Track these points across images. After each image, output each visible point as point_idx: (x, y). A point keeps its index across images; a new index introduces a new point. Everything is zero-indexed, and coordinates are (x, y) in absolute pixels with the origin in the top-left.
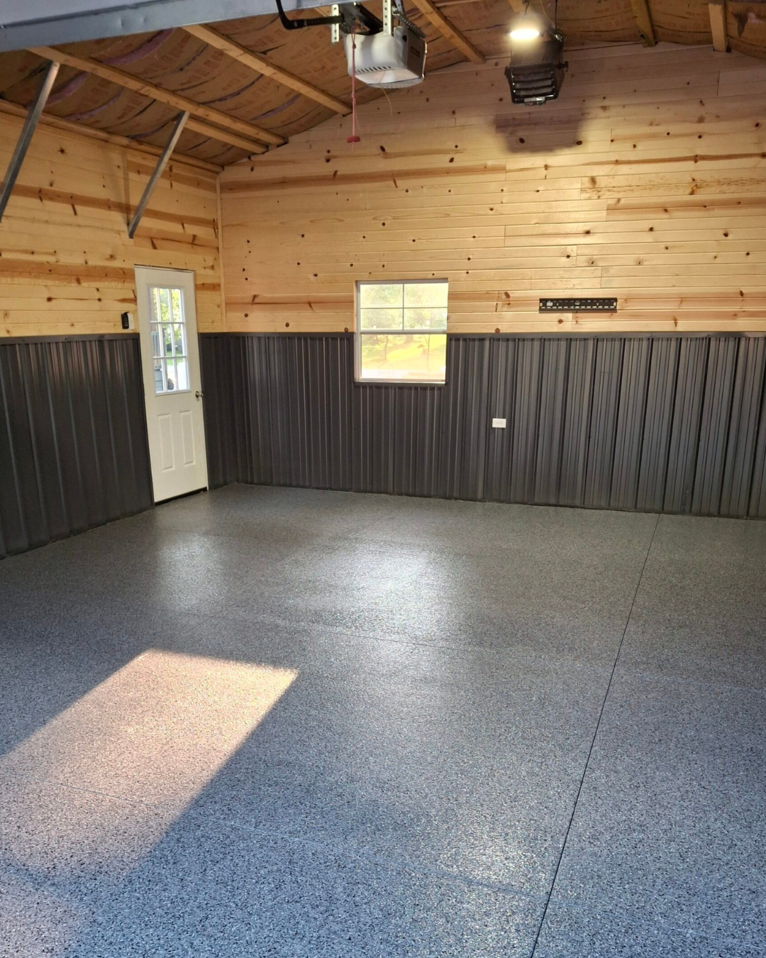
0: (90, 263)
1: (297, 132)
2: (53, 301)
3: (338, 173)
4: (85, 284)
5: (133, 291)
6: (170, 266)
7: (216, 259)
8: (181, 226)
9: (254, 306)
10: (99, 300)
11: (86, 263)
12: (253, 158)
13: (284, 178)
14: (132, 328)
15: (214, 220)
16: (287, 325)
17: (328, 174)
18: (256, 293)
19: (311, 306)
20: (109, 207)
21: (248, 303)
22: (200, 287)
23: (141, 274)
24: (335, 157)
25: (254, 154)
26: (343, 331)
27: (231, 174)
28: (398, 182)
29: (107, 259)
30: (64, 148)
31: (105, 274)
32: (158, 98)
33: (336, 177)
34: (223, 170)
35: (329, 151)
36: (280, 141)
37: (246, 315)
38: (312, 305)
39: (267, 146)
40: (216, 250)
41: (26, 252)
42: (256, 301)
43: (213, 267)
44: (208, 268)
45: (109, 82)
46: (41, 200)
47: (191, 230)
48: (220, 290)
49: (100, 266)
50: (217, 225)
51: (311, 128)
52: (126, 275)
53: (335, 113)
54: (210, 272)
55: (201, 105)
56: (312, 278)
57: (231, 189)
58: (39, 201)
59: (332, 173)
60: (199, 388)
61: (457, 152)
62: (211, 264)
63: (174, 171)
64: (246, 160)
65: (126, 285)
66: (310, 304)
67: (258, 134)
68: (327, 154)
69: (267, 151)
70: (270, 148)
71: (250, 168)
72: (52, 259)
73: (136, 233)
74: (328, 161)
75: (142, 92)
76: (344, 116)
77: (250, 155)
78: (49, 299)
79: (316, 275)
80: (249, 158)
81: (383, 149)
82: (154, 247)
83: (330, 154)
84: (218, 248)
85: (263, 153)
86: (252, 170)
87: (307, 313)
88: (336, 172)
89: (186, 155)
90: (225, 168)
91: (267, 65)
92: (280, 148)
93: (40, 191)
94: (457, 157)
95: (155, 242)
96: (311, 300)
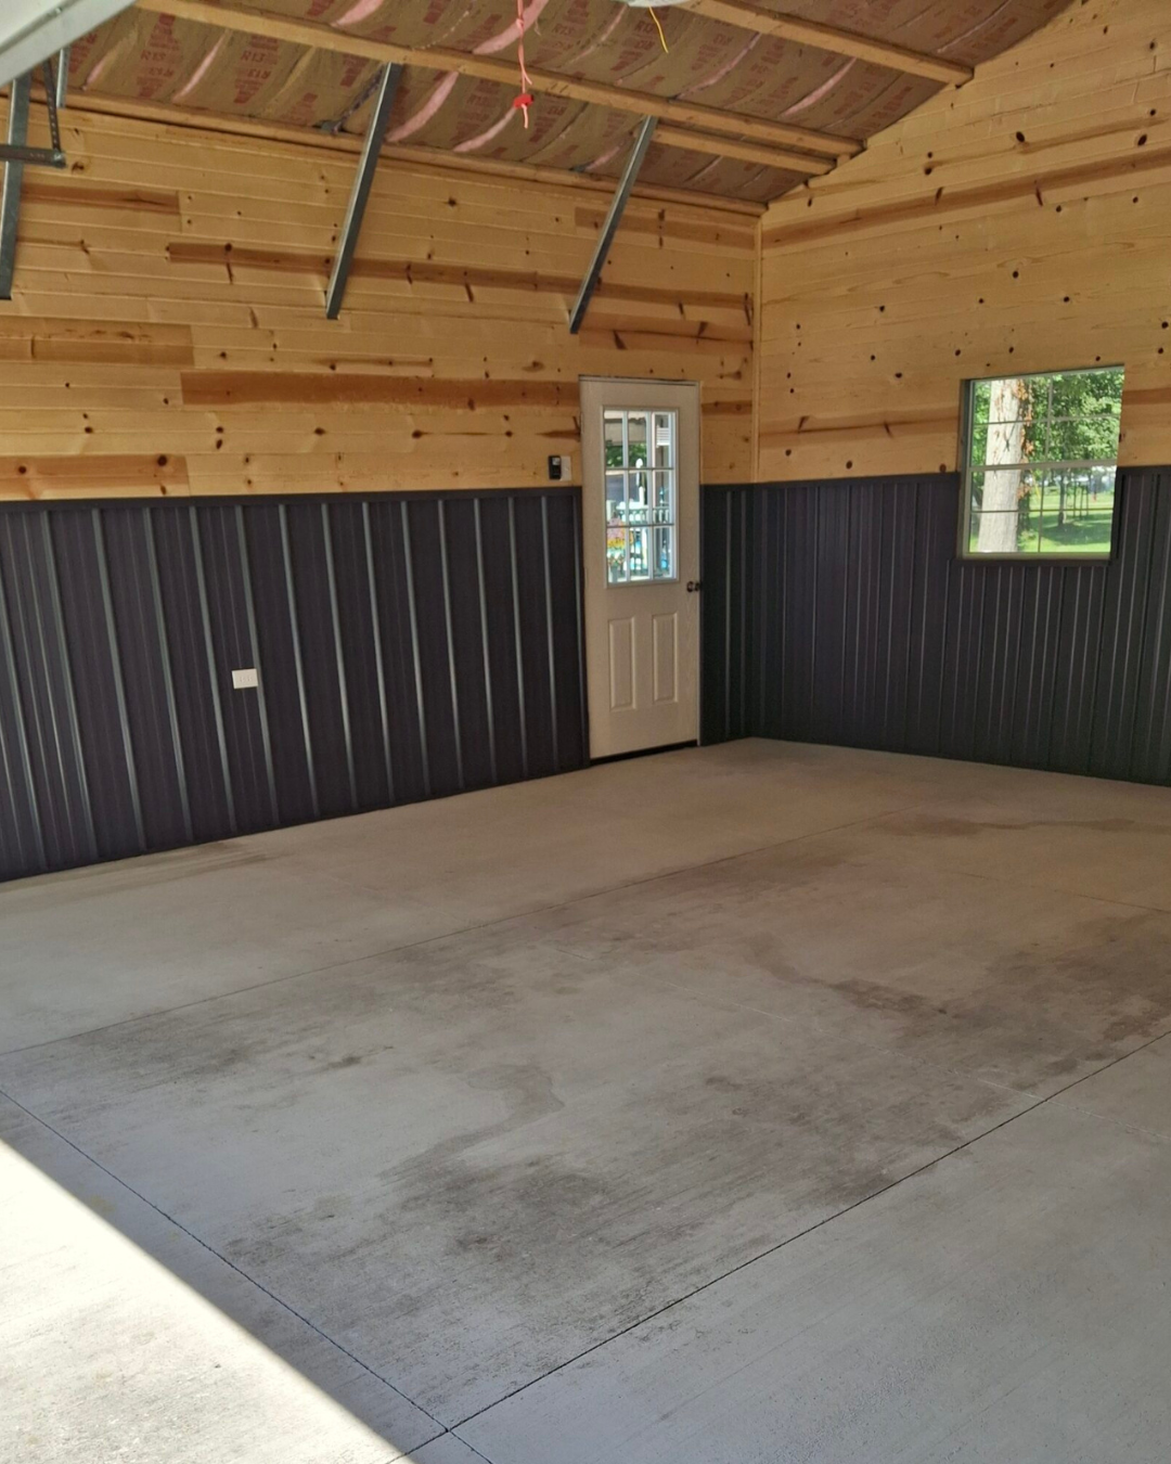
0: (493, 377)
1: (878, 128)
2: (423, 439)
3: (944, 192)
4: (480, 410)
5: (575, 419)
6: (649, 375)
7: (746, 360)
8: (677, 310)
9: (801, 436)
10: (509, 434)
11: (487, 375)
12: (813, 183)
13: (858, 212)
14: (567, 478)
15: (746, 296)
16: (849, 465)
17: (925, 195)
18: (805, 414)
19: (888, 430)
20: (536, 285)
21: (790, 432)
22: (711, 408)
23: (592, 391)
24: (940, 163)
25: (813, 176)
26: (937, 470)
27: (778, 215)
28: (1045, 195)
29: (527, 369)
30: (454, 197)
31: (522, 392)
32: (592, 100)
33: (942, 197)
34: (767, 208)
35: (930, 155)
36: (853, 148)
37: (788, 453)
38: (891, 428)
39: (833, 160)
40: (749, 346)
41: (380, 362)
42: (806, 426)
43: (738, 375)
44: (729, 375)
45: (497, 84)
46: (410, 281)
47: (696, 314)
48: (750, 412)
49: (510, 381)
50: (752, 304)
51: (901, 117)
52: (567, 394)
53: (943, 85)
54: (730, 383)
55: (671, 102)
56: (893, 380)
57: (777, 241)
58: (407, 282)
59: (935, 193)
60: (695, 575)
61: (1152, 124)
62: (735, 369)
63: (668, 218)
64: (801, 187)
65: (562, 409)
66: (887, 426)
67: (800, 139)
68: (926, 160)
69: (835, 167)
70: (839, 161)
71: (807, 201)
72: (425, 373)
73: (585, 322)
74: (928, 171)
75: (556, 91)
76: (958, 87)
77: (806, 179)
78: (417, 434)
79: (899, 376)
80: (806, 183)
81: (1020, 137)
82: (620, 345)
83: (933, 159)
84: (751, 343)
85: (827, 173)
86: (810, 203)
87: (882, 441)
88: (940, 191)
89: (685, 189)
90: (771, 206)
91: (758, 14)
92: (856, 159)
93: (409, 267)
94: (1150, 132)
95: (622, 336)
96: (890, 419)
